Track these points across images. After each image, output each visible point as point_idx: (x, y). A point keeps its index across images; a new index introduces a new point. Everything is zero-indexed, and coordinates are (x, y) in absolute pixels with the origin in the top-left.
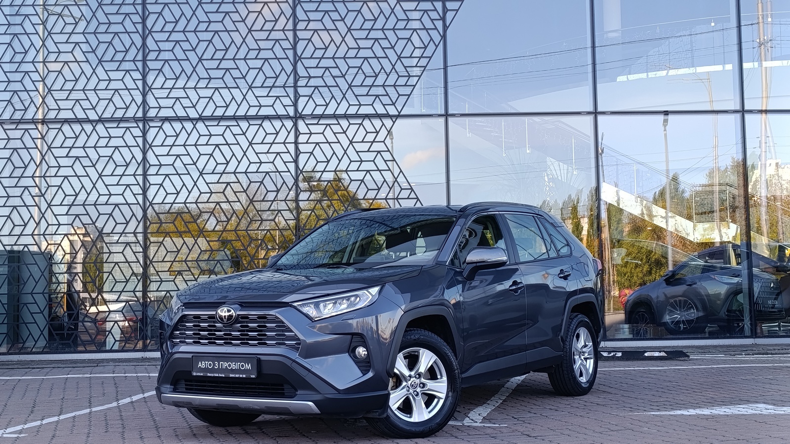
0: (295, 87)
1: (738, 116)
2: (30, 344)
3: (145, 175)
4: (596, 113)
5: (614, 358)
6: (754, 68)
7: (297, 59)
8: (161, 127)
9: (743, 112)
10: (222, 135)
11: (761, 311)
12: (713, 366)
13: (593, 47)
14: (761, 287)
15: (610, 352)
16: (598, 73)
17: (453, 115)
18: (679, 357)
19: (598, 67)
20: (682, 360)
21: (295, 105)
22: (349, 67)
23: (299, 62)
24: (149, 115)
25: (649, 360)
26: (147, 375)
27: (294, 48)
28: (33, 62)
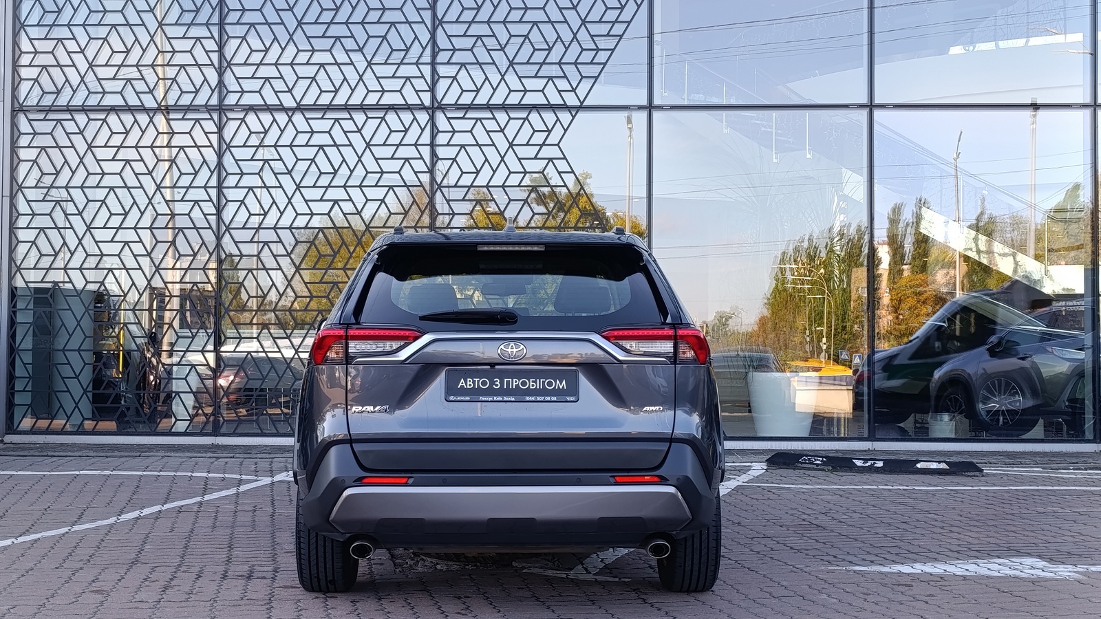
0: (433, 64)
1: (1088, 112)
2: (60, 420)
3: (220, 187)
4: (871, 106)
5: (872, 469)
7: (437, 23)
9: (1095, 106)
10: (329, 132)
12: (1011, 488)
13: (871, 8)
15: (866, 460)
16: (876, 46)
17: (660, 107)
18: (967, 472)
19: (877, 38)
20: (971, 476)
21: (432, 90)
22: (511, 36)
23: (440, 27)
24: (226, 102)
25: (922, 474)
26: (189, 474)
27: (433, 8)
28: (68, 25)
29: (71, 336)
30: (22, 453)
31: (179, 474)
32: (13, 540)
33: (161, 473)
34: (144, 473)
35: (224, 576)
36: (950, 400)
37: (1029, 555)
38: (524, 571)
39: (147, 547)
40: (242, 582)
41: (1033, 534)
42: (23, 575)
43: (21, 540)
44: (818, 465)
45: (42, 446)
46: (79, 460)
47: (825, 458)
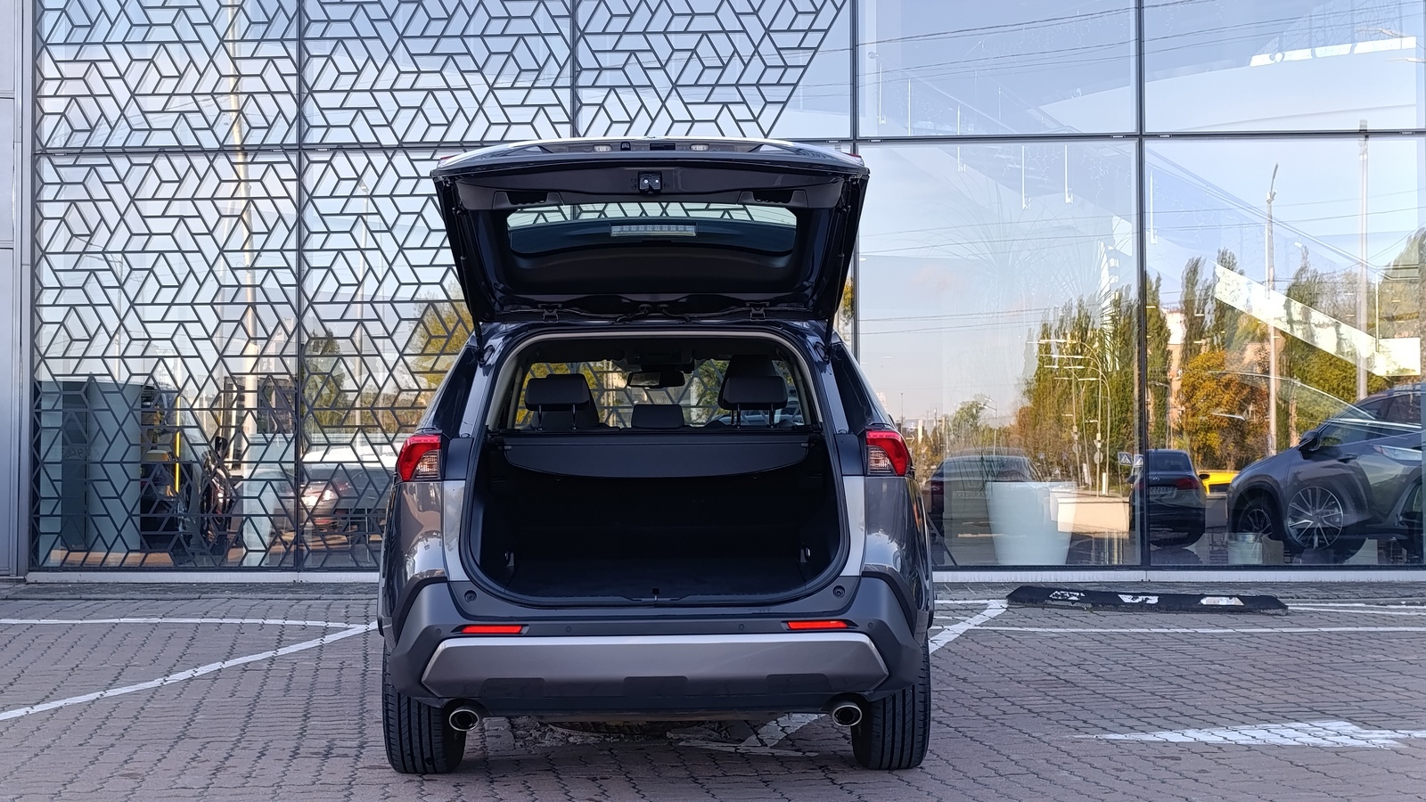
0: (574, 88)
4: (1140, 136)
5: (1143, 607)
7: (578, 34)
8: (329, 163)
13: (1140, 7)
15: (1135, 595)
17: (867, 141)
18: (1267, 609)
19: (1147, 46)
20: (1272, 615)
21: (573, 121)
22: (674, 50)
23: (582, 40)
24: (308, 140)
25: (1208, 612)
26: (260, 621)
27: (573, 15)
28: (104, 43)
29: (111, 444)
30: (49, 596)
31: (246, 621)
32: (28, 709)
33: (225, 621)
34: (203, 620)
35: (295, 754)
36: (1253, 515)
37: (1337, 717)
38: (681, 744)
39: (200, 717)
40: (317, 761)
41: (1345, 690)
42: (36, 755)
43: (38, 708)
44: (1073, 602)
45: (76, 586)
46: (120, 604)
47: (1083, 592)
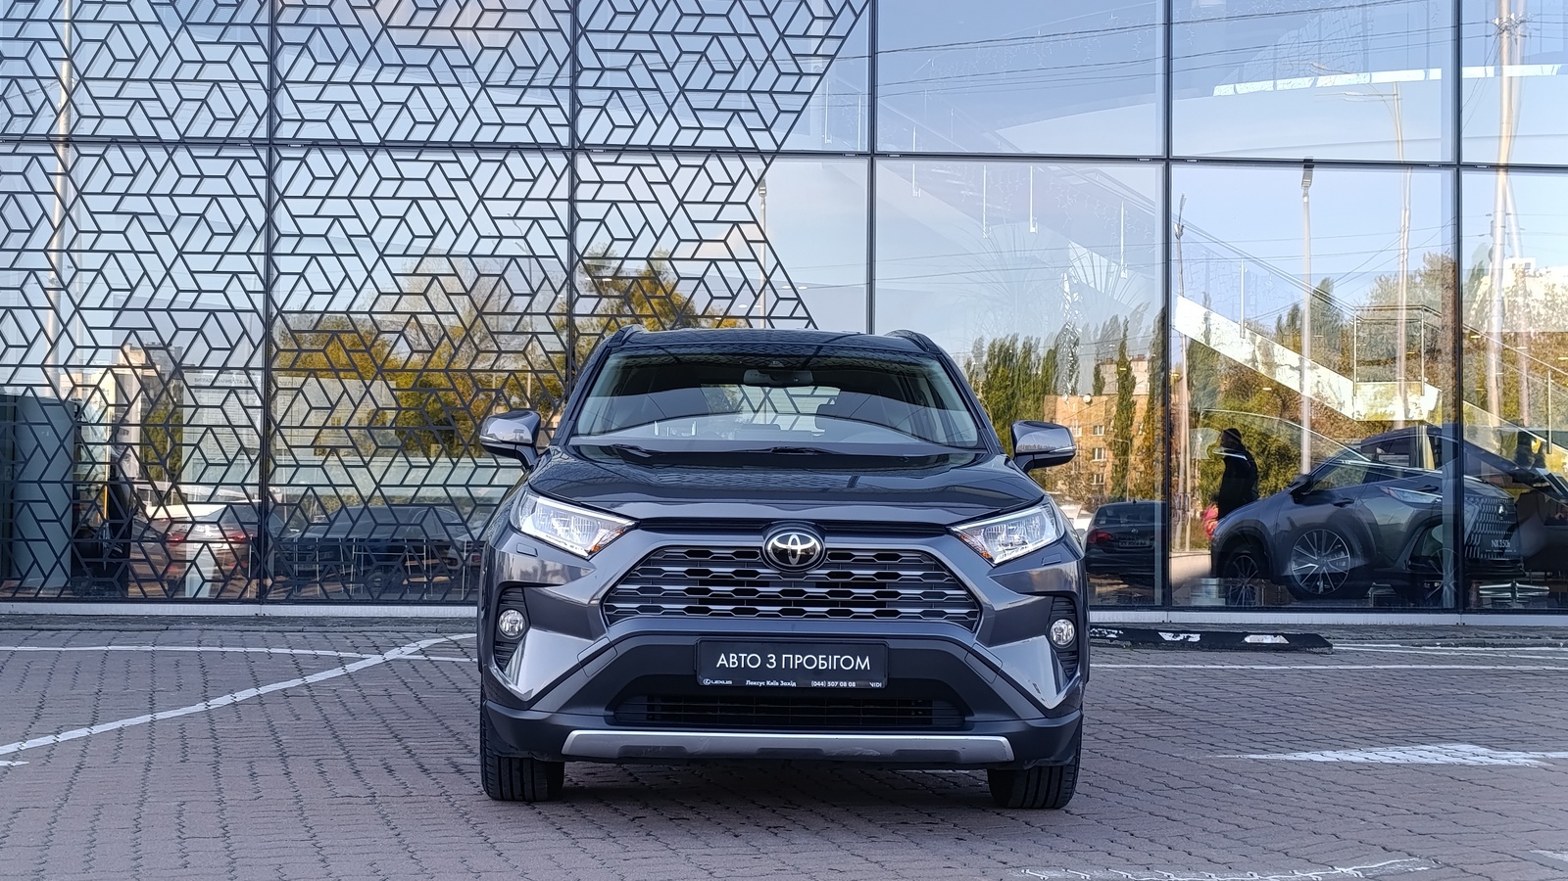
0: (573, 88)
1: (1449, 174)
2: (34, 580)
3: (269, 254)
6: (1486, 78)
7: (579, 31)
9: (1458, 166)
10: (426, 180)
11: (1477, 560)
12: (1377, 667)
13: (1168, 23)
14: (1480, 512)
15: (1176, 633)
16: (1175, 76)
18: (1312, 647)
19: (1175, 65)
20: (1318, 653)
21: (572, 123)
22: (682, 52)
23: (583, 38)
24: (279, 135)
25: (1253, 650)
26: (265, 650)
27: (573, 10)
28: (50, 21)
31: (249, 650)
32: (86, 729)
33: (225, 649)
34: (200, 649)
42: (148, 770)
43: (97, 729)
44: (1112, 639)
45: (10, 617)
47: (1122, 630)
